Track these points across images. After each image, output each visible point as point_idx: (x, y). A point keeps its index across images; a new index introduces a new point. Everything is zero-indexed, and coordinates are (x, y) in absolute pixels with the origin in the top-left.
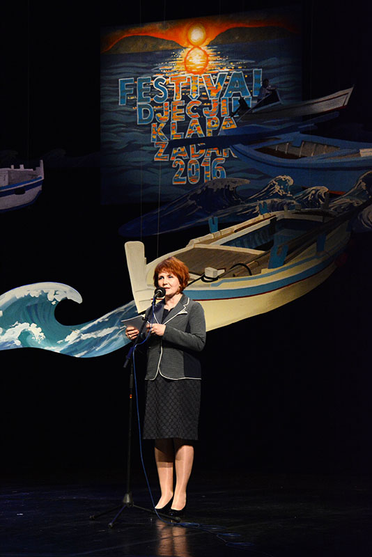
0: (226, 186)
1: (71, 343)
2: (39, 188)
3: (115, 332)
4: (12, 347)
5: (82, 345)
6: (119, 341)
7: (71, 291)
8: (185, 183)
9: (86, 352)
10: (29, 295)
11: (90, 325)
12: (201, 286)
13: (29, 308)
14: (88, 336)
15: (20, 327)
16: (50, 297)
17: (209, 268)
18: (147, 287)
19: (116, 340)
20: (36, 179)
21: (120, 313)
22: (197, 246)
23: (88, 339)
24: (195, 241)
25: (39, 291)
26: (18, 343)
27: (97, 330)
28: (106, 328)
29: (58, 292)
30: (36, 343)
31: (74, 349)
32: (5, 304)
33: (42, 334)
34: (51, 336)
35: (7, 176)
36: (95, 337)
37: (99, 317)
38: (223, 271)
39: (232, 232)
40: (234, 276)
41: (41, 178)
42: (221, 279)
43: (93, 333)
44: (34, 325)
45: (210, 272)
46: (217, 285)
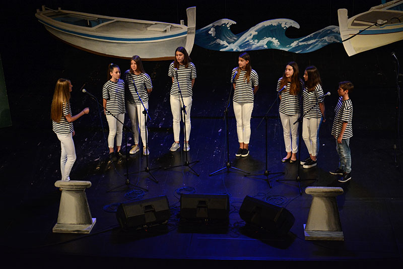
1: (293, 46)
3: (317, 42)
4: (263, 48)
5: (300, 48)
6: (318, 46)
7: (294, 23)
11: (304, 38)
12: (374, 28)
14: (303, 43)
16: (283, 26)
17: (380, 20)
18: (348, 29)
19: (317, 45)
21: (320, 33)
22: (375, 10)
24: (374, 8)
26: (266, 47)
29: (286, 23)
30: (276, 47)
34: (283, 44)
37: (308, 35)
38: (386, 21)
39: (393, 3)
40: (392, 23)
42: (385, 25)
45: (380, 22)
46: (383, 27)
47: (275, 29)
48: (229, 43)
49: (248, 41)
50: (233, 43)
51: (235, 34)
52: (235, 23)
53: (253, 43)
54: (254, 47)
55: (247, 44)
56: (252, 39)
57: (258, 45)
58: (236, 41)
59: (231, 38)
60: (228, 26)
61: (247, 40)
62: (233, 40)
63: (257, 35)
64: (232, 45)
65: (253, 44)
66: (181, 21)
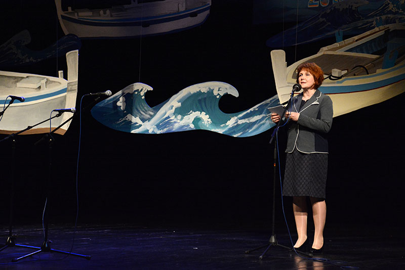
0: (349, 6)
1: (230, 126)
2: (208, 12)
3: (263, 118)
4: (188, 129)
5: (239, 128)
6: (266, 125)
7: (230, 88)
8: (317, 6)
9: (241, 133)
10: (200, 91)
11: (245, 113)
12: (328, 83)
13: (200, 101)
14: (243, 121)
15: (194, 115)
16: (215, 93)
17: (335, 70)
18: (288, 85)
19: (263, 124)
20: (205, 6)
21: (267, 104)
22: (326, 53)
23: (243, 123)
24: (325, 48)
25: (207, 88)
26: (192, 127)
27: (250, 117)
28: (257, 115)
29: (221, 88)
30: (205, 126)
31: (232, 131)
32: (183, 97)
33: (210, 120)
34: (216, 122)
35: (184, 4)
36: (248, 122)
37: (251, 107)
38: (346, 72)
39: (354, 41)
40: (355, 75)
41: (209, 4)
42: (345, 78)
43: (246, 119)
44: (203, 113)
45: (336, 72)
46: (341, 82)
47: (205, 98)
48: (143, 120)
49: (168, 117)
50: (149, 120)
51: (151, 106)
52: (152, 89)
53: (175, 120)
54: (176, 128)
55: (166, 122)
56: (174, 114)
57: (182, 123)
58: (152, 116)
59: (145, 112)
60: (142, 93)
61: (166, 116)
62: (149, 116)
63: (180, 107)
64: (147, 123)
65: (175, 122)
66: (60, 72)
